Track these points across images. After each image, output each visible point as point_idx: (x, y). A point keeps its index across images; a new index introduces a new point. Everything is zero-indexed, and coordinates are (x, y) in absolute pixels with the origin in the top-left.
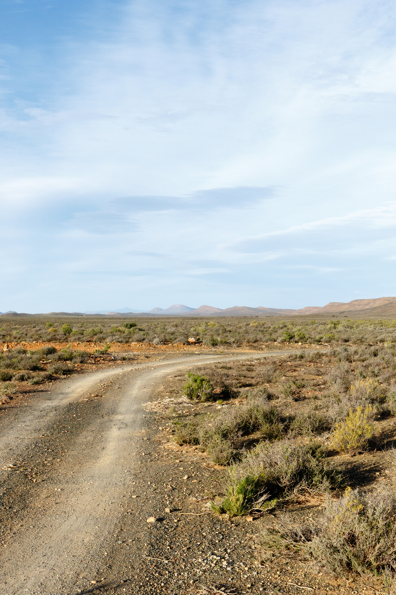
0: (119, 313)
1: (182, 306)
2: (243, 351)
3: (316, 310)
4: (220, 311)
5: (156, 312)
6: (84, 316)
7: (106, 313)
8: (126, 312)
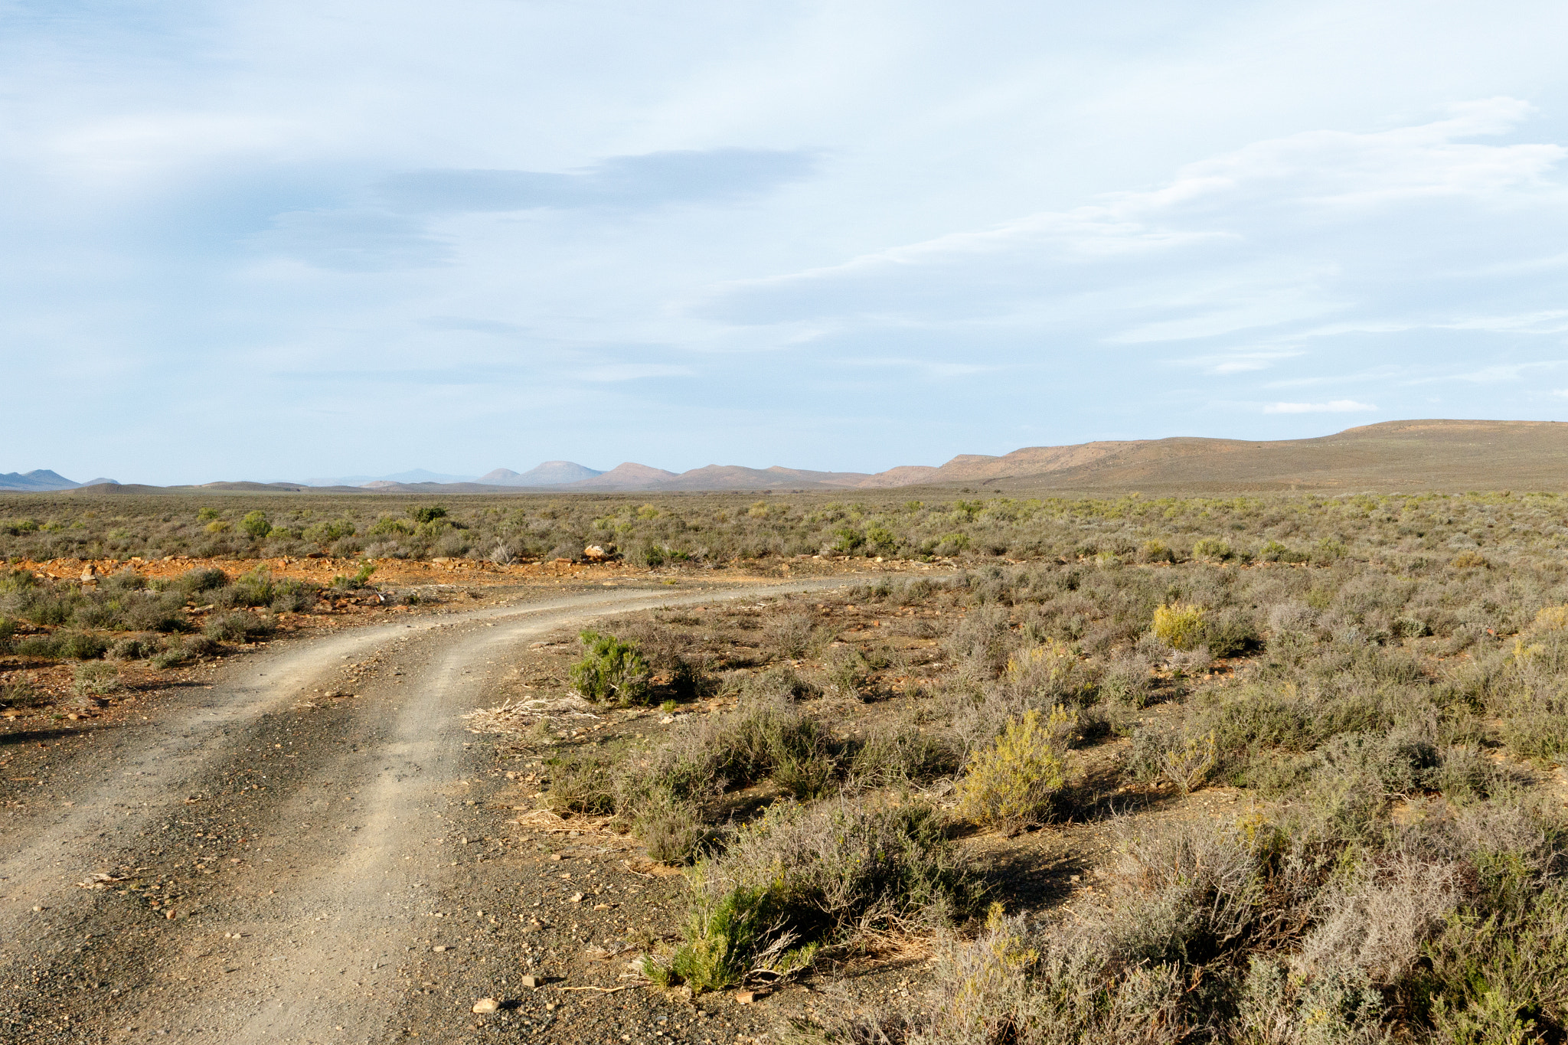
0: (399, 485)
1: (569, 464)
2: (730, 580)
3: (921, 475)
4: (671, 479)
5: (498, 481)
6: (303, 493)
7: (364, 485)
8: (418, 479)
